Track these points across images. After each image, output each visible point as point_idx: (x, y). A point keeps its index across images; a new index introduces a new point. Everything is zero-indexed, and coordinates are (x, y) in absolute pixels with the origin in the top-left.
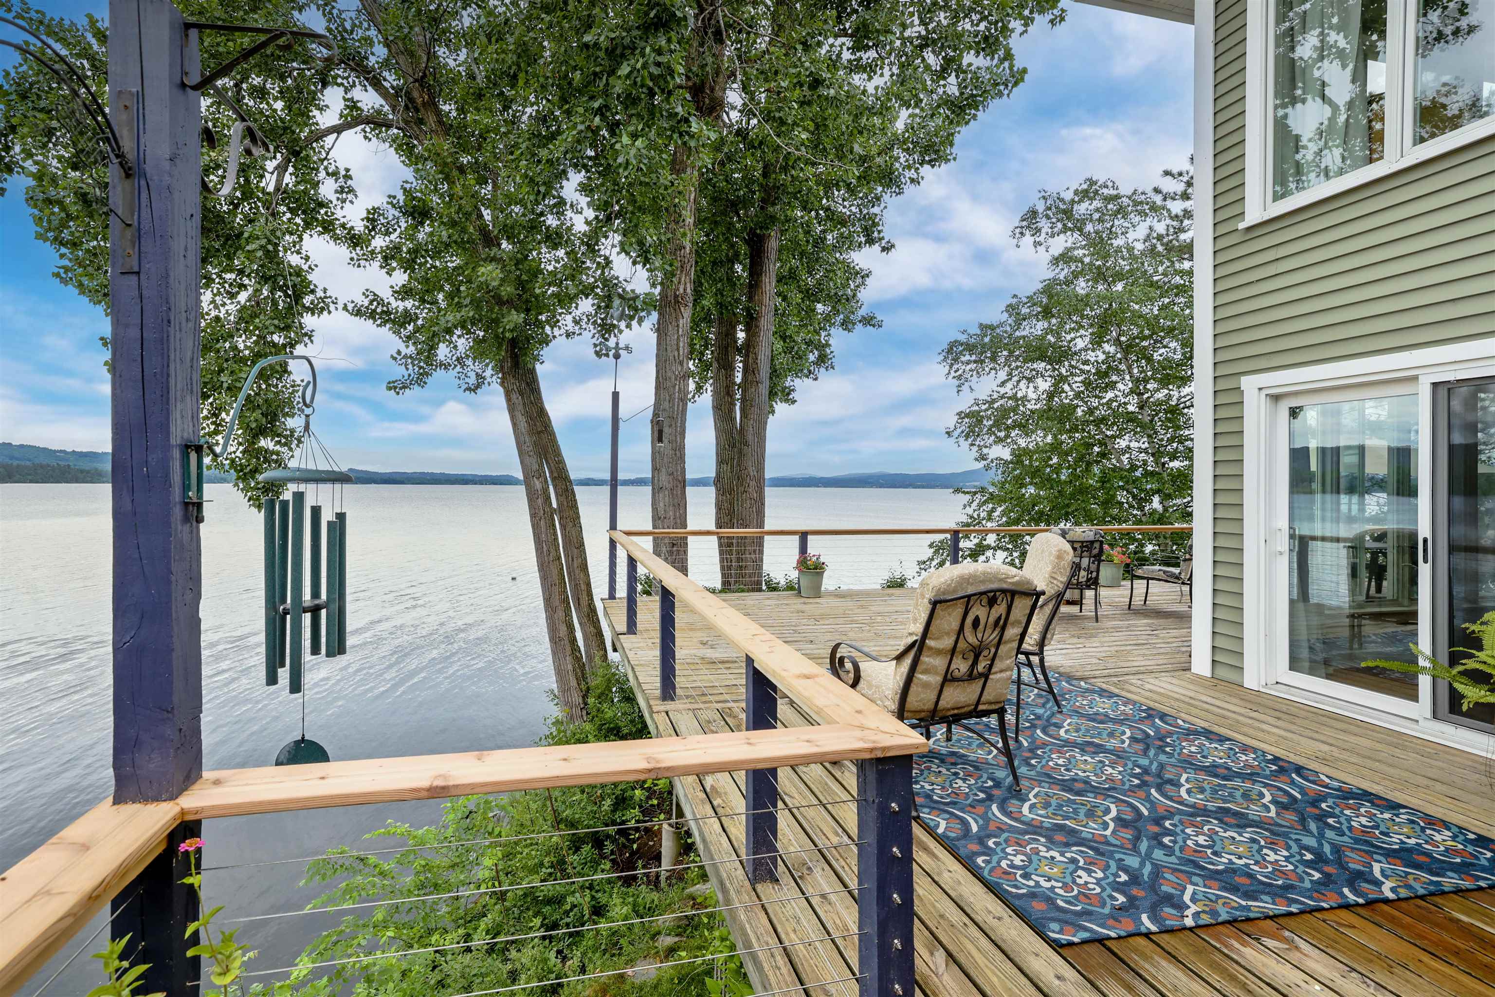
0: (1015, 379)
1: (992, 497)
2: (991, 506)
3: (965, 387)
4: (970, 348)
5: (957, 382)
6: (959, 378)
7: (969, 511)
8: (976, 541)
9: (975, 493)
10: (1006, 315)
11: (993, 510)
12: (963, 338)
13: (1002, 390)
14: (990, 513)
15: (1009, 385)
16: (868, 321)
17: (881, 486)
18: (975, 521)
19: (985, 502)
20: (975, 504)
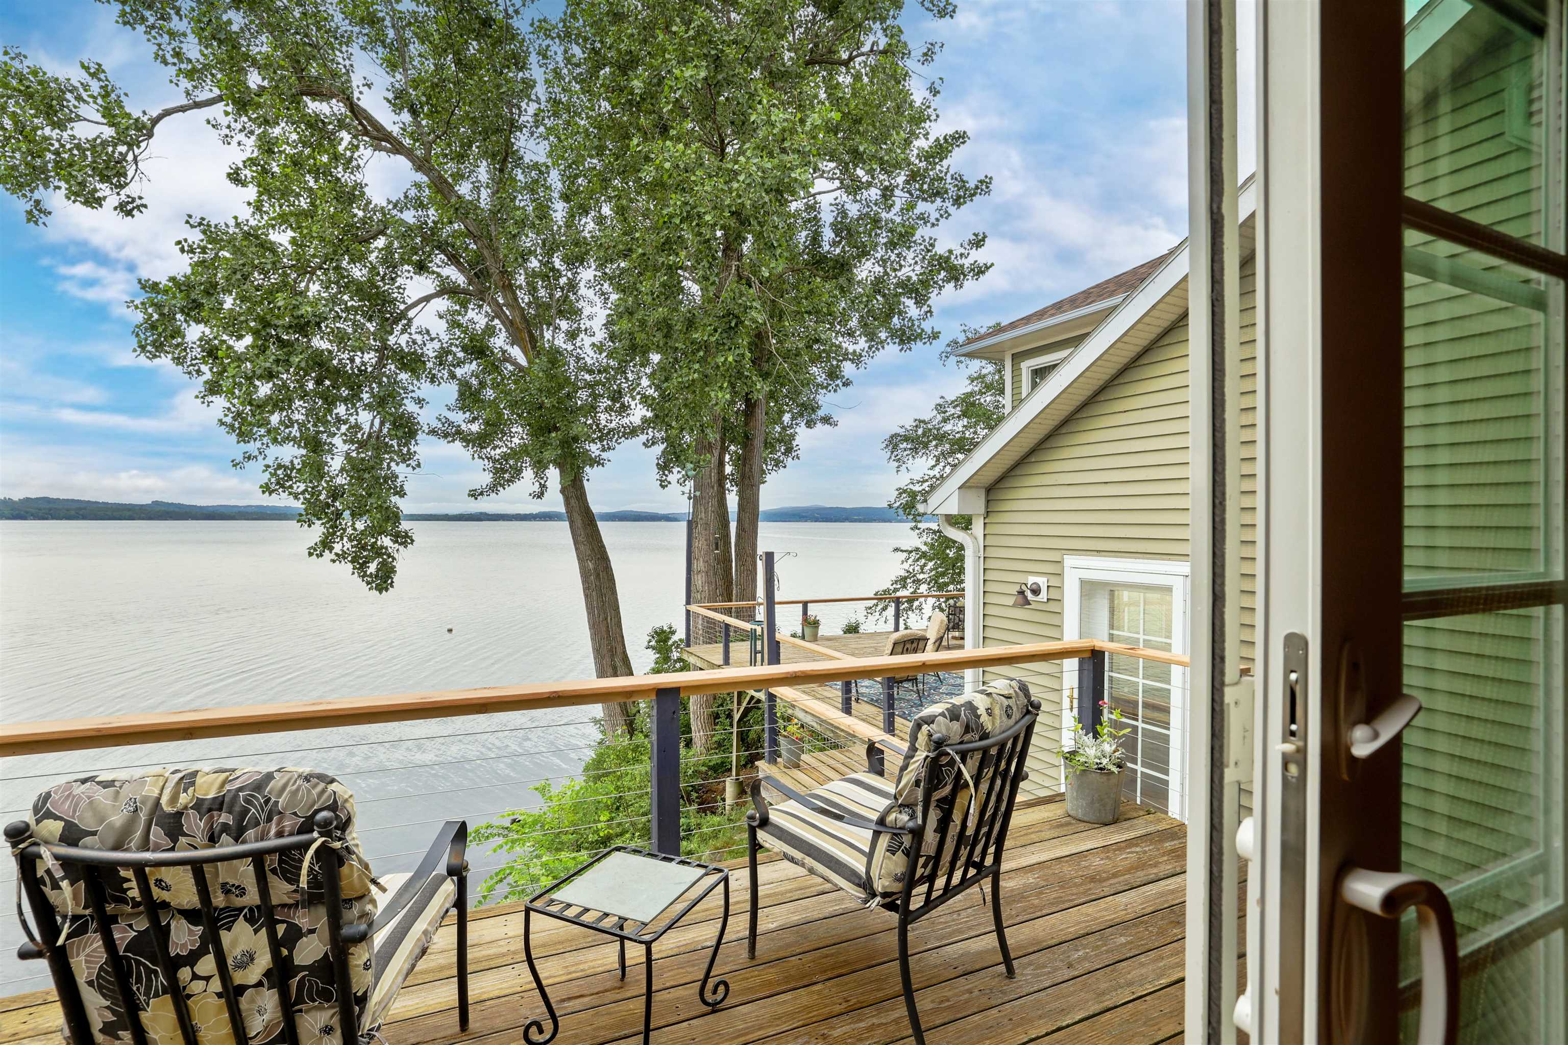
0: (942, 464)
1: (924, 555)
2: (923, 561)
3: (903, 468)
4: (906, 439)
5: (896, 464)
6: (898, 460)
7: (906, 566)
8: (912, 590)
9: (911, 552)
10: (935, 412)
11: (925, 565)
12: (902, 432)
13: (932, 473)
14: (922, 567)
15: (937, 469)
16: (826, 420)
17: (817, 520)
18: (910, 574)
19: (918, 560)
20: (910, 561)
